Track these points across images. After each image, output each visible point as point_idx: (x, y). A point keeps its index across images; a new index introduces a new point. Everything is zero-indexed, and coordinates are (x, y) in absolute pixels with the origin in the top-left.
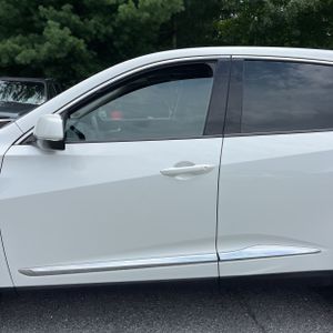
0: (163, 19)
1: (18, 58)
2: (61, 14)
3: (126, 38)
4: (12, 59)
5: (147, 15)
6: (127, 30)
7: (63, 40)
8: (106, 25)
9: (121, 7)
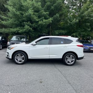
0: (48, 24)
1: (19, 32)
2: (28, 23)
3: (40, 27)
4: (18, 32)
5: (44, 23)
6: (40, 26)
7: (28, 28)
8: (36, 25)
9: (39, 22)
